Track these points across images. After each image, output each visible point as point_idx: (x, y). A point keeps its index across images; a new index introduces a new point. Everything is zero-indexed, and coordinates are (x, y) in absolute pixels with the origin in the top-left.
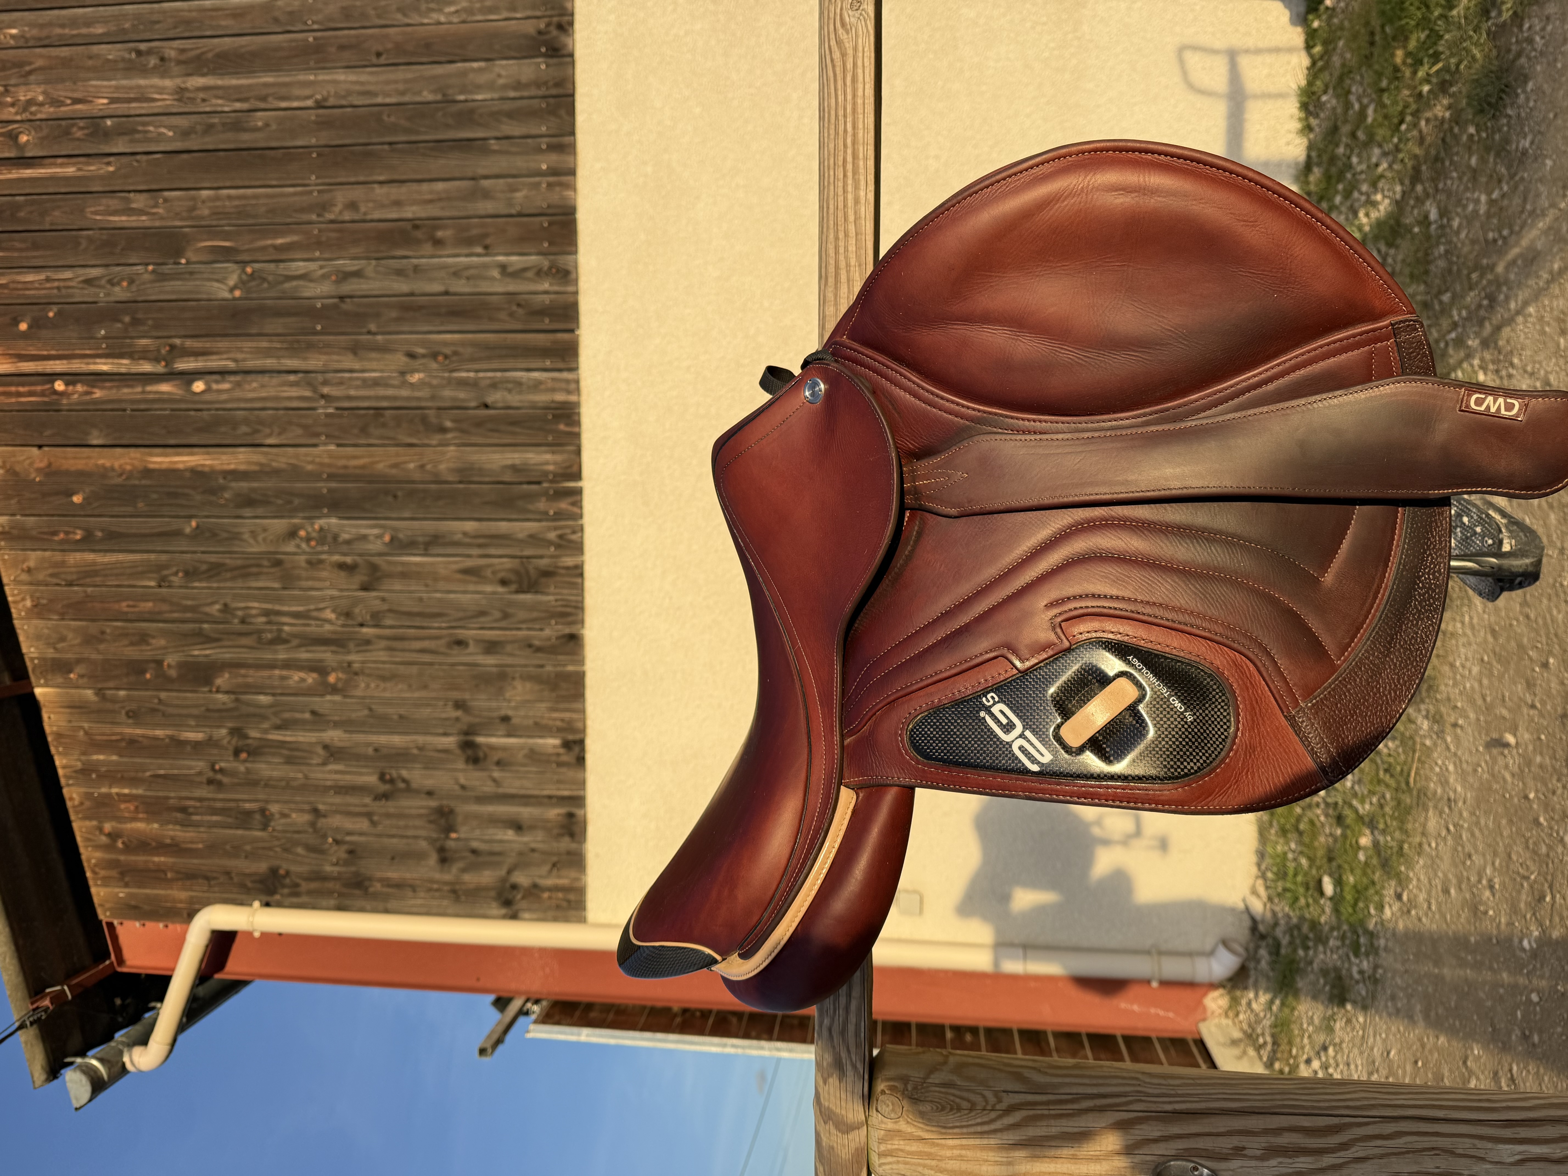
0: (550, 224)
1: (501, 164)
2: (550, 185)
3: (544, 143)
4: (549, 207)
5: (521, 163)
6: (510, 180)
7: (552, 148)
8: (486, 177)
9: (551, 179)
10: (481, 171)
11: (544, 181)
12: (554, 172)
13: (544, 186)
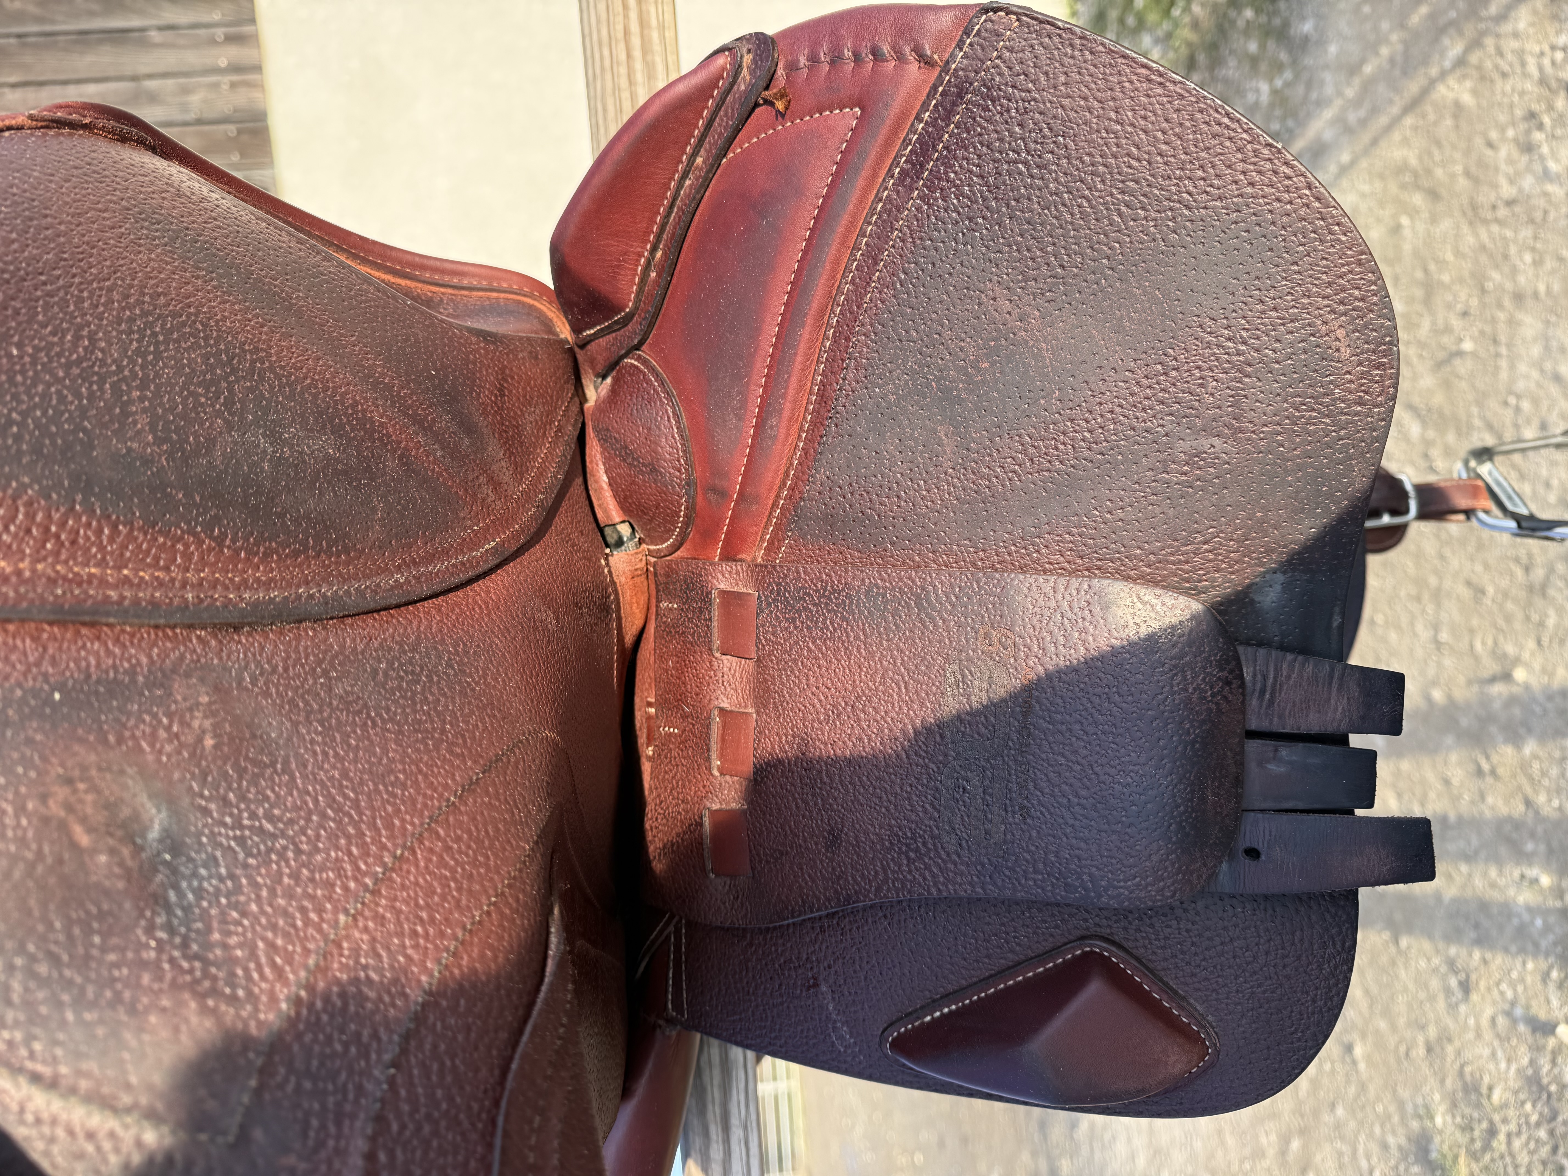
0: (240, 132)
1: (169, 59)
2: (233, 85)
3: (220, 33)
4: (235, 111)
5: (192, 58)
6: (182, 80)
7: (230, 39)
8: (150, 76)
9: (235, 78)
10: (143, 70)
11: (226, 80)
12: (236, 68)
13: (225, 87)
